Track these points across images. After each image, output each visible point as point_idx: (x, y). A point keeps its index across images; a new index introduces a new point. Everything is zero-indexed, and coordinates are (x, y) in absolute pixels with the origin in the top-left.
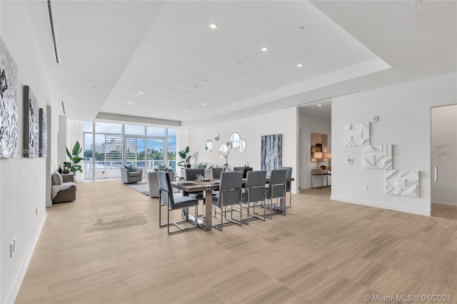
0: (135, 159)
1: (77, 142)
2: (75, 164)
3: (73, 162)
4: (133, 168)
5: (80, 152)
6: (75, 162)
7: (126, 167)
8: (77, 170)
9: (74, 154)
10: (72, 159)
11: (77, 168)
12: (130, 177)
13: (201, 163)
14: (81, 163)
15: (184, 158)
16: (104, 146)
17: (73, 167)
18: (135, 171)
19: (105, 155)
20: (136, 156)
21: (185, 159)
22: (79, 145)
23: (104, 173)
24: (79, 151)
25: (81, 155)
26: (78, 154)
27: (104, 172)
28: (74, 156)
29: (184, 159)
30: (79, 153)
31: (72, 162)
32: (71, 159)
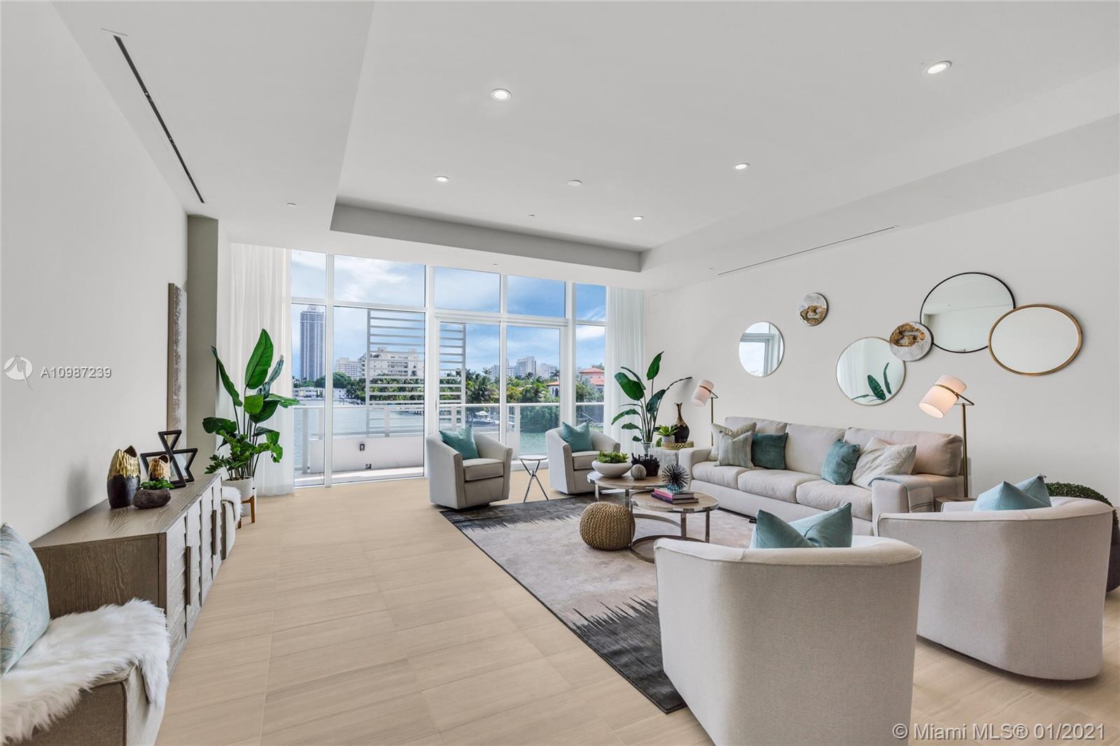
0: (458, 397)
1: (264, 332)
2: (254, 424)
3: (247, 415)
4: (473, 440)
5: (277, 373)
6: (256, 418)
7: (447, 440)
8: (264, 448)
9: (250, 385)
10: (240, 404)
11: (263, 439)
12: (466, 482)
13: (751, 422)
14: (281, 420)
15: (638, 399)
16: (363, 363)
17: (243, 438)
18: (480, 456)
19: (368, 385)
20: (463, 389)
21: (642, 400)
22: (272, 345)
23: (362, 447)
24: (270, 371)
25: (281, 387)
26: (269, 383)
27: (364, 445)
28: (252, 392)
29: (638, 403)
30: (272, 379)
31: (240, 417)
32: (237, 403)
